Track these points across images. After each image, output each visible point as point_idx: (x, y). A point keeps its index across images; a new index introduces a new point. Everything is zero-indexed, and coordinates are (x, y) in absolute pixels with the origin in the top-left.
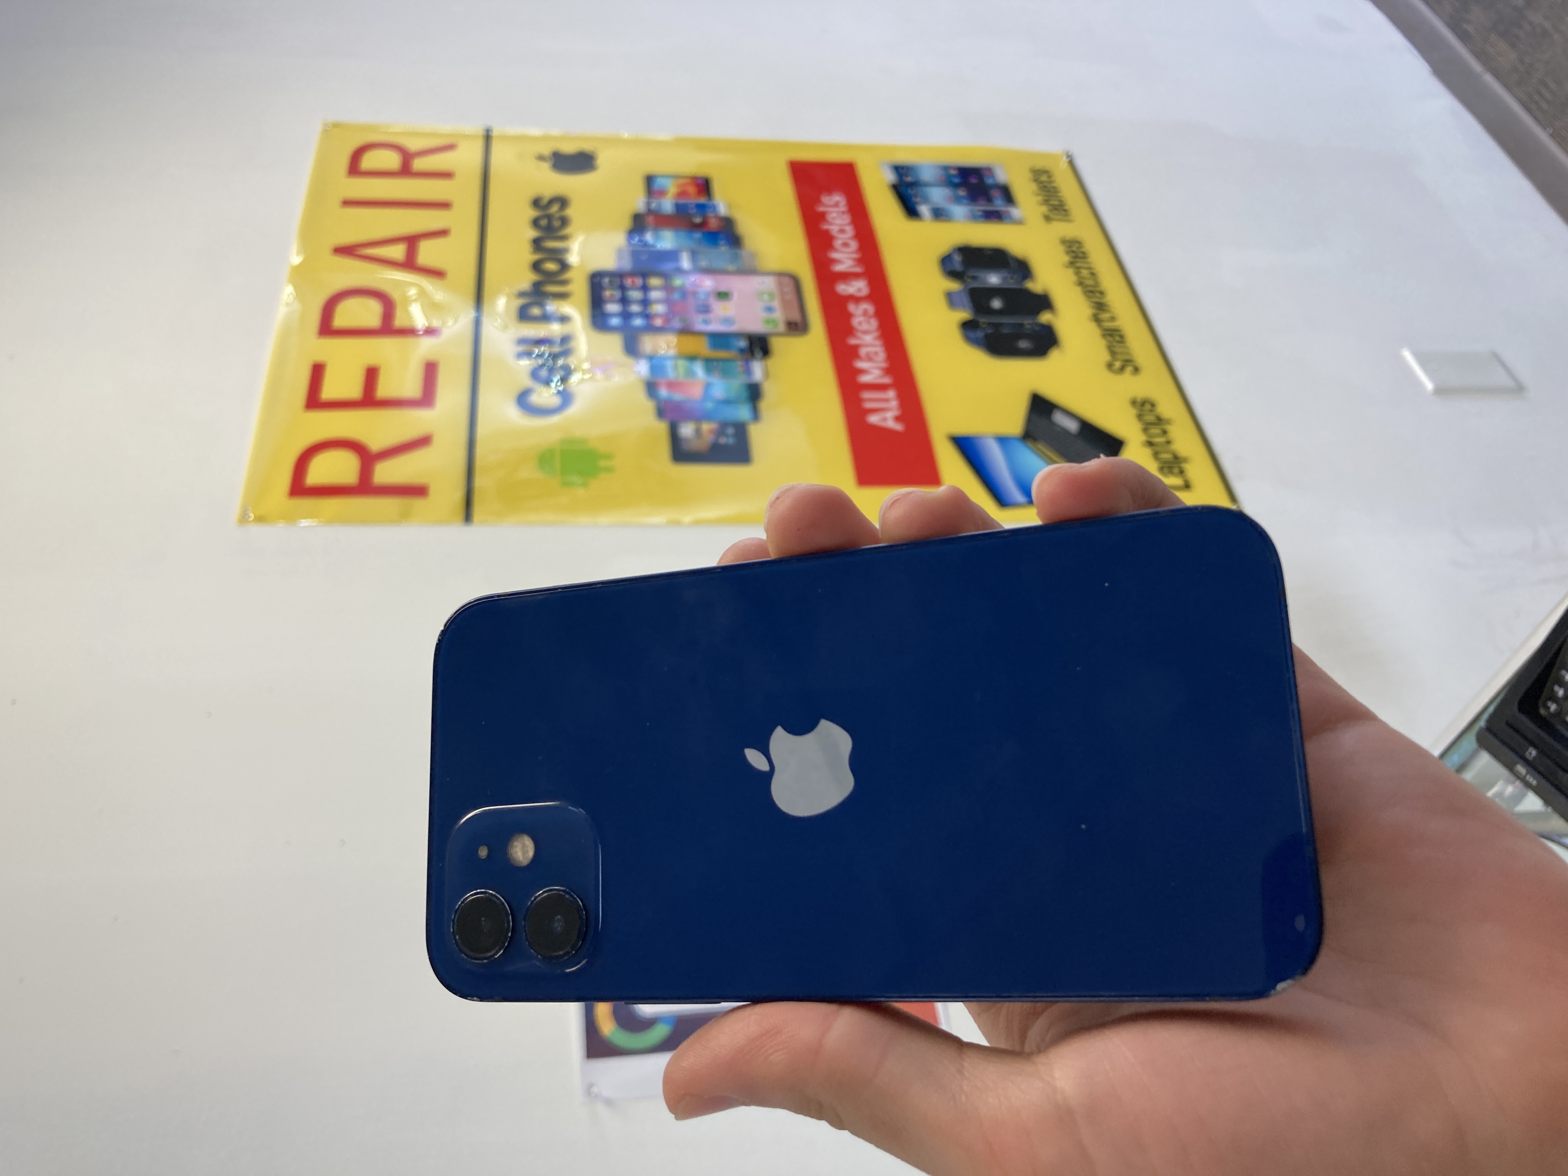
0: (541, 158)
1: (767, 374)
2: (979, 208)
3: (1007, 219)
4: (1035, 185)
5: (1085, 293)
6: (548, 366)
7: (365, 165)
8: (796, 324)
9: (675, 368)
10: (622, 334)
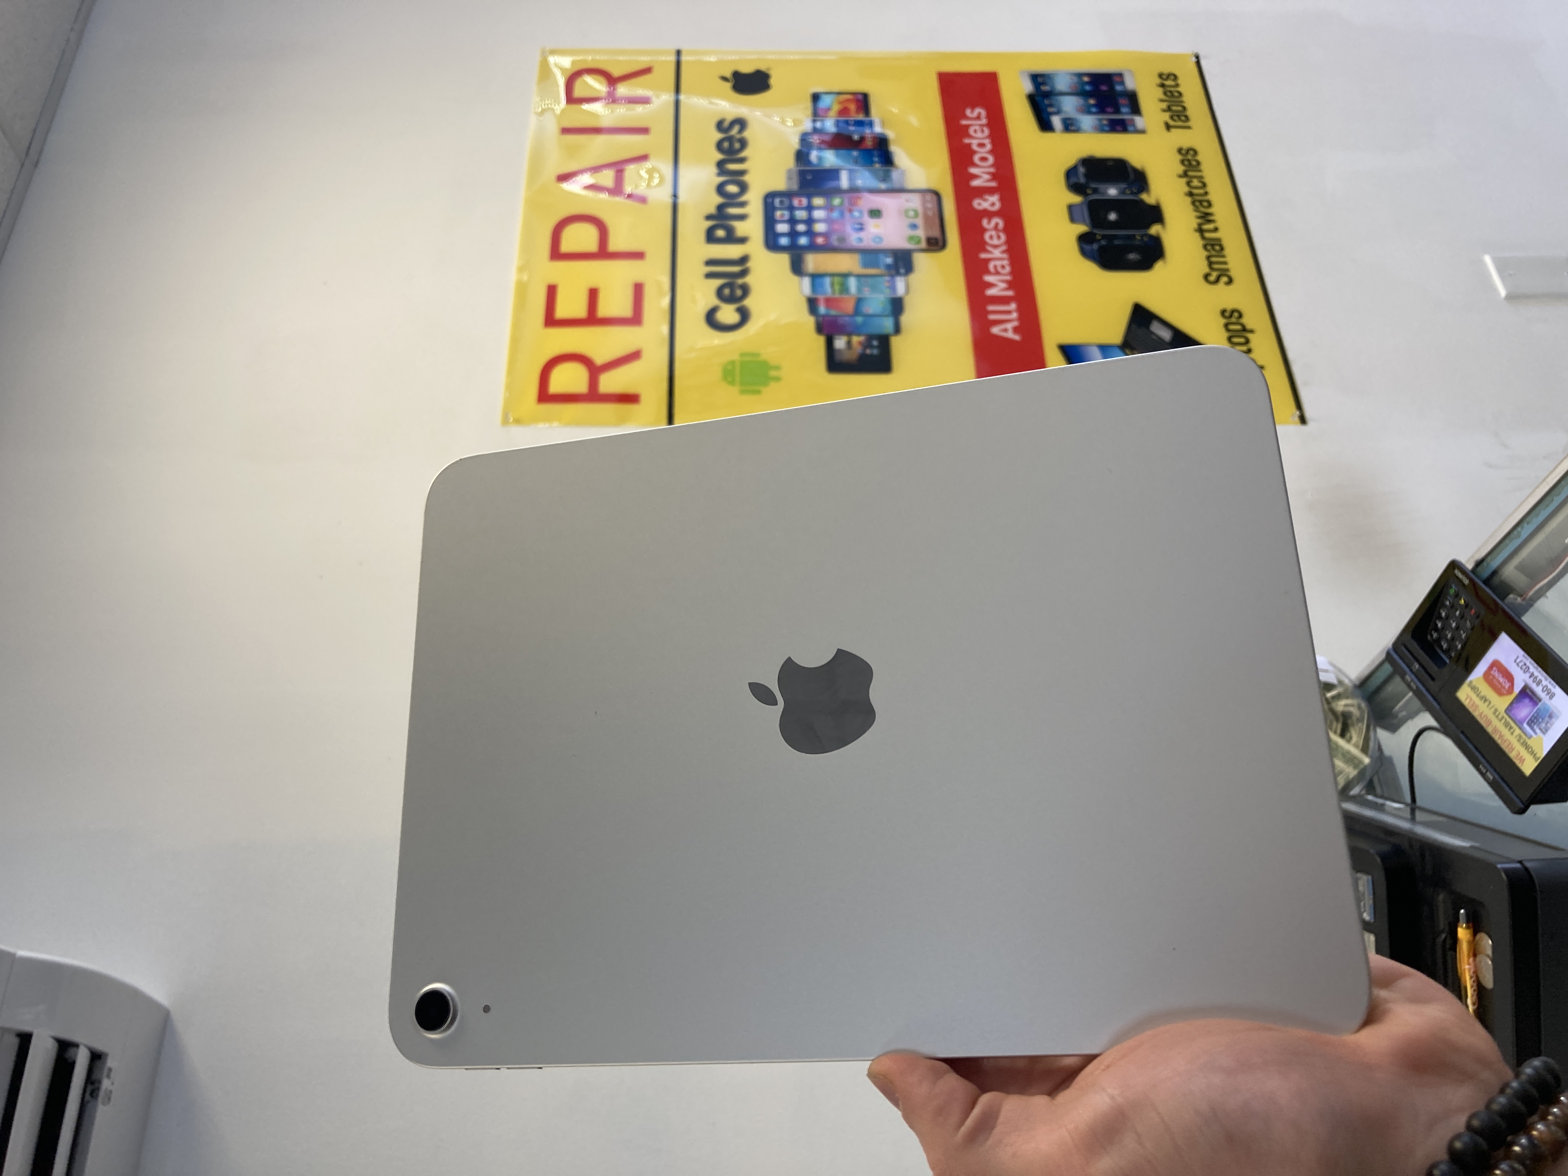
0: (724, 79)
1: (908, 289)
2: (1105, 118)
3: (1130, 128)
4: (1161, 90)
5: (1193, 203)
6: (730, 285)
7: (578, 92)
8: (936, 239)
9: (832, 285)
10: (789, 253)
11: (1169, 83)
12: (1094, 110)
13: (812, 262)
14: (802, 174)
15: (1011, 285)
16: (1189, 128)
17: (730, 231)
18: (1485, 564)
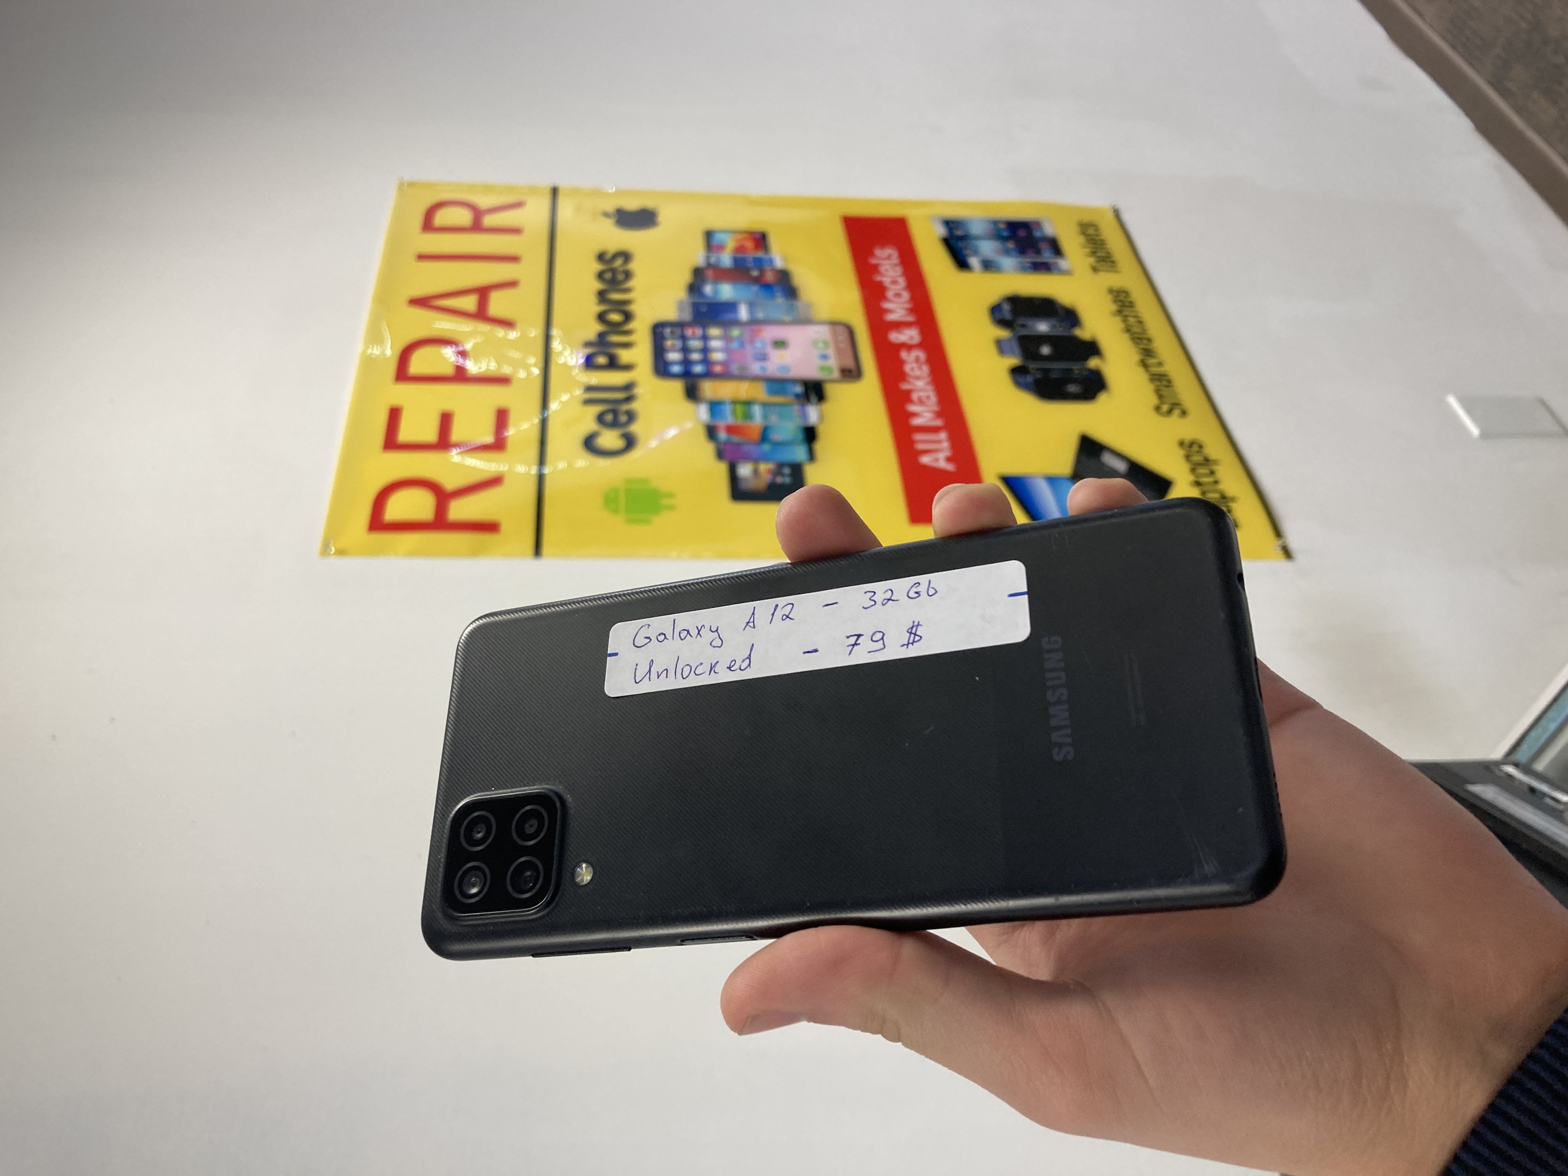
0: (606, 215)
1: (821, 418)
2: (1027, 260)
3: (1055, 270)
4: (1082, 237)
5: (1132, 340)
6: (613, 411)
7: (437, 223)
8: (850, 371)
9: (734, 412)
10: (682, 381)
13: (708, 388)
14: (695, 306)
15: (939, 414)
16: (1117, 272)
17: (613, 358)
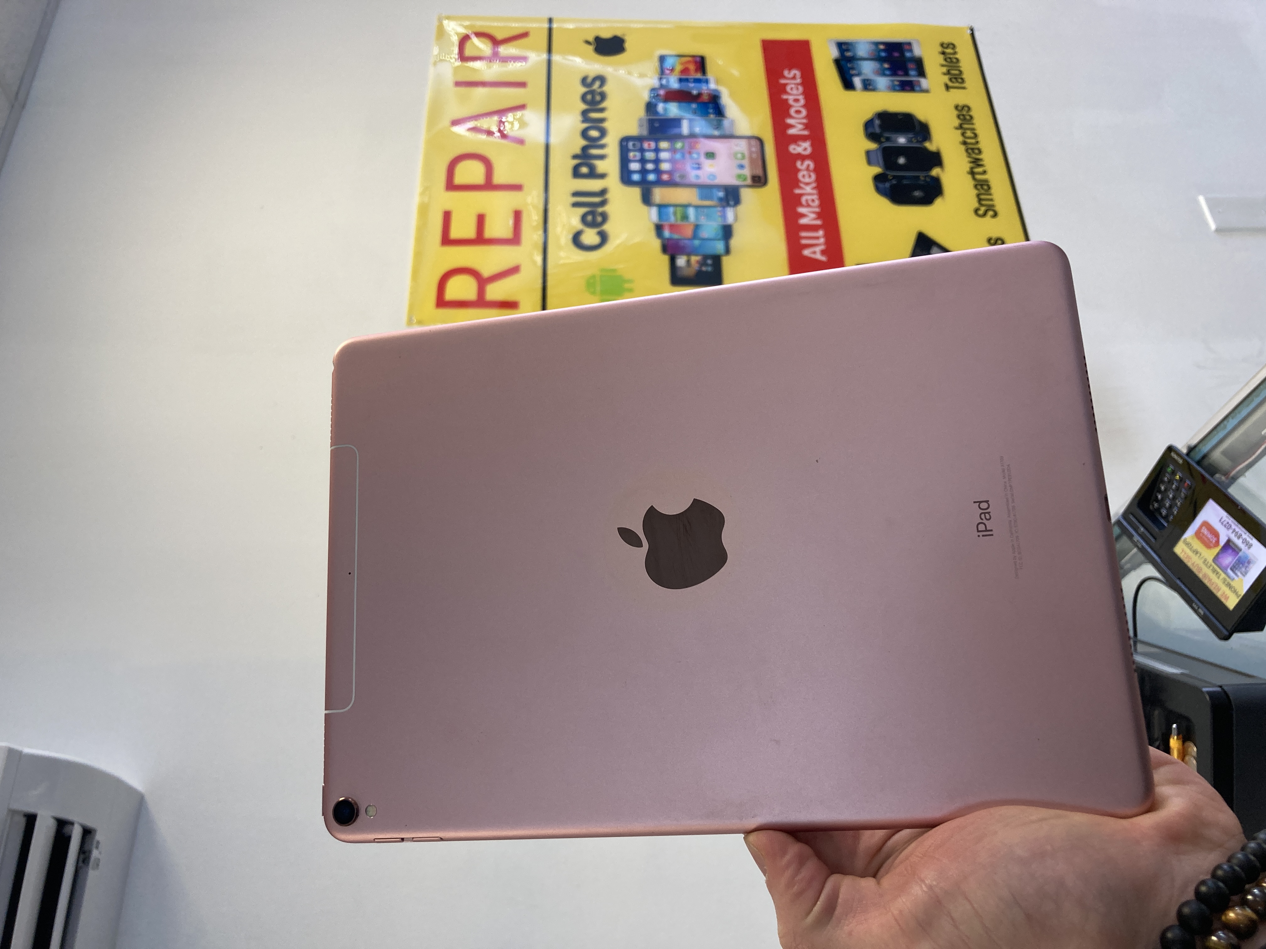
0: (588, 42)
1: (736, 218)
2: (897, 79)
3: (917, 88)
4: (942, 56)
5: (967, 150)
6: (592, 213)
7: (468, 52)
8: (759, 177)
9: (675, 214)
10: (640, 187)
11: (949, 51)
12: (888, 72)
13: (659, 194)
14: (651, 122)
15: (819, 216)
16: (964, 88)
17: (592, 168)
18: (1197, 449)
